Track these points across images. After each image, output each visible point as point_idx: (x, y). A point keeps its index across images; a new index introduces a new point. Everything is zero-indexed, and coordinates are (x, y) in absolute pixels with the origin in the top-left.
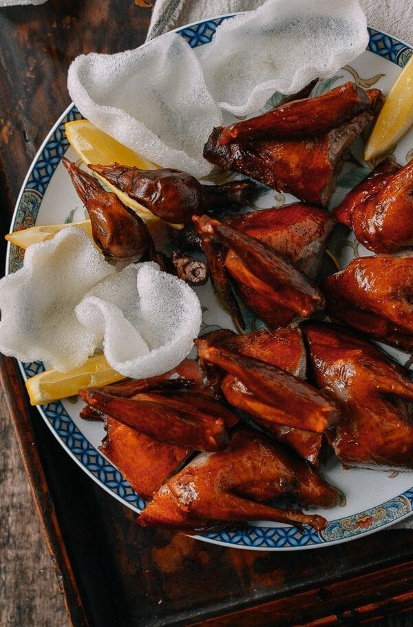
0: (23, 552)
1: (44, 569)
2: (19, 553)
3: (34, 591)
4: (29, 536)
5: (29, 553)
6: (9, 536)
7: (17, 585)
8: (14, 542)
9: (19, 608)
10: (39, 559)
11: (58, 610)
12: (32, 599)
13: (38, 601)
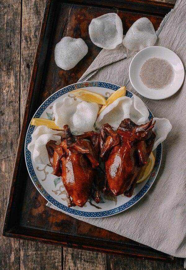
0: (43, 252)
1: (48, 256)
2: (41, 252)
3: (46, 263)
4: (44, 248)
5: (44, 252)
6: (39, 248)
7: (41, 261)
8: (40, 249)
9: (41, 268)
10: (47, 254)
11: (52, 268)
12: (45, 265)
13: (46, 266)
